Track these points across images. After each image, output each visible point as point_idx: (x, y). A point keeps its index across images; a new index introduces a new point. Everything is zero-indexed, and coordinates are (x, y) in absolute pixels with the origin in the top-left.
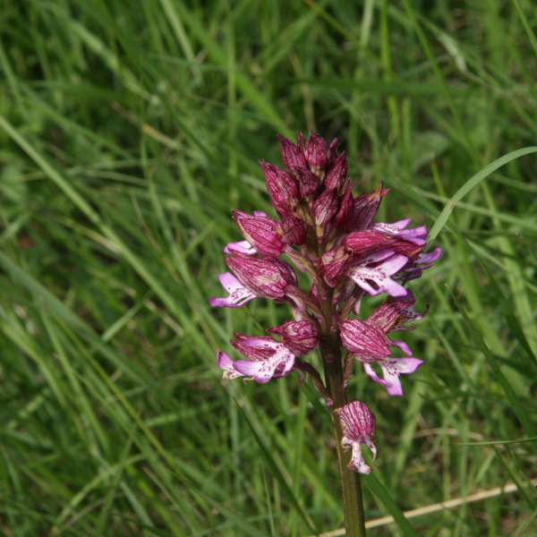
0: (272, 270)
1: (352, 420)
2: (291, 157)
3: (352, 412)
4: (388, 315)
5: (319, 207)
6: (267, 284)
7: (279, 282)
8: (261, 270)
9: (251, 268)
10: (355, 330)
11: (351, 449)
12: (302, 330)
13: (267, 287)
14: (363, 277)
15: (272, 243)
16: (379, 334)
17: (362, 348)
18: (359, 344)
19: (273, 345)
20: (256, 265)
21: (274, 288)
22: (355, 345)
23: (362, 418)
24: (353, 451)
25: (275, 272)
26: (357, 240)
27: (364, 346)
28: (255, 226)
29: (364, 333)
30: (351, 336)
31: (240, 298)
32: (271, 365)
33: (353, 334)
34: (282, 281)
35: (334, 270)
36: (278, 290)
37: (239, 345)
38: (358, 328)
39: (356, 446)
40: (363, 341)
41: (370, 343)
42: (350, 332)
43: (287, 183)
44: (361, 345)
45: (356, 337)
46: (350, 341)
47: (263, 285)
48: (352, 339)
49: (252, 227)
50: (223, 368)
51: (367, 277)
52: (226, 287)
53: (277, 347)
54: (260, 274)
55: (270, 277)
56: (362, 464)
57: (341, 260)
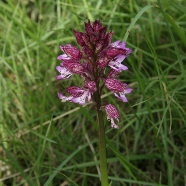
0: (79, 65)
1: (110, 111)
2: (88, 29)
3: (110, 108)
4: (115, 73)
5: (98, 44)
6: (78, 70)
7: (82, 69)
8: (75, 66)
9: (72, 66)
10: (111, 83)
11: (110, 121)
12: (93, 85)
13: (78, 71)
14: (113, 65)
15: (78, 56)
16: (119, 83)
17: (115, 89)
18: (113, 87)
19: (82, 91)
20: (73, 64)
21: (80, 71)
22: (112, 88)
23: (114, 110)
24: (111, 121)
25: (80, 66)
26: (111, 53)
27: (115, 88)
28: (71, 51)
29: (114, 83)
30: (110, 85)
31: (66, 75)
32: (83, 98)
33: (111, 84)
34: (83, 68)
35: (104, 64)
36: (81, 72)
37: (68, 91)
38: (112, 82)
39: (112, 120)
40: (115, 86)
41: (117, 86)
42: (110, 83)
43: (87, 38)
44: (114, 88)
45: (112, 85)
46: (110, 87)
47: (77, 71)
48: (110, 86)
49: (70, 51)
50: (60, 98)
51: (114, 65)
52: (59, 71)
53: (84, 91)
54: (75, 67)
55: (78, 68)
56: (115, 125)
57: (107, 61)
